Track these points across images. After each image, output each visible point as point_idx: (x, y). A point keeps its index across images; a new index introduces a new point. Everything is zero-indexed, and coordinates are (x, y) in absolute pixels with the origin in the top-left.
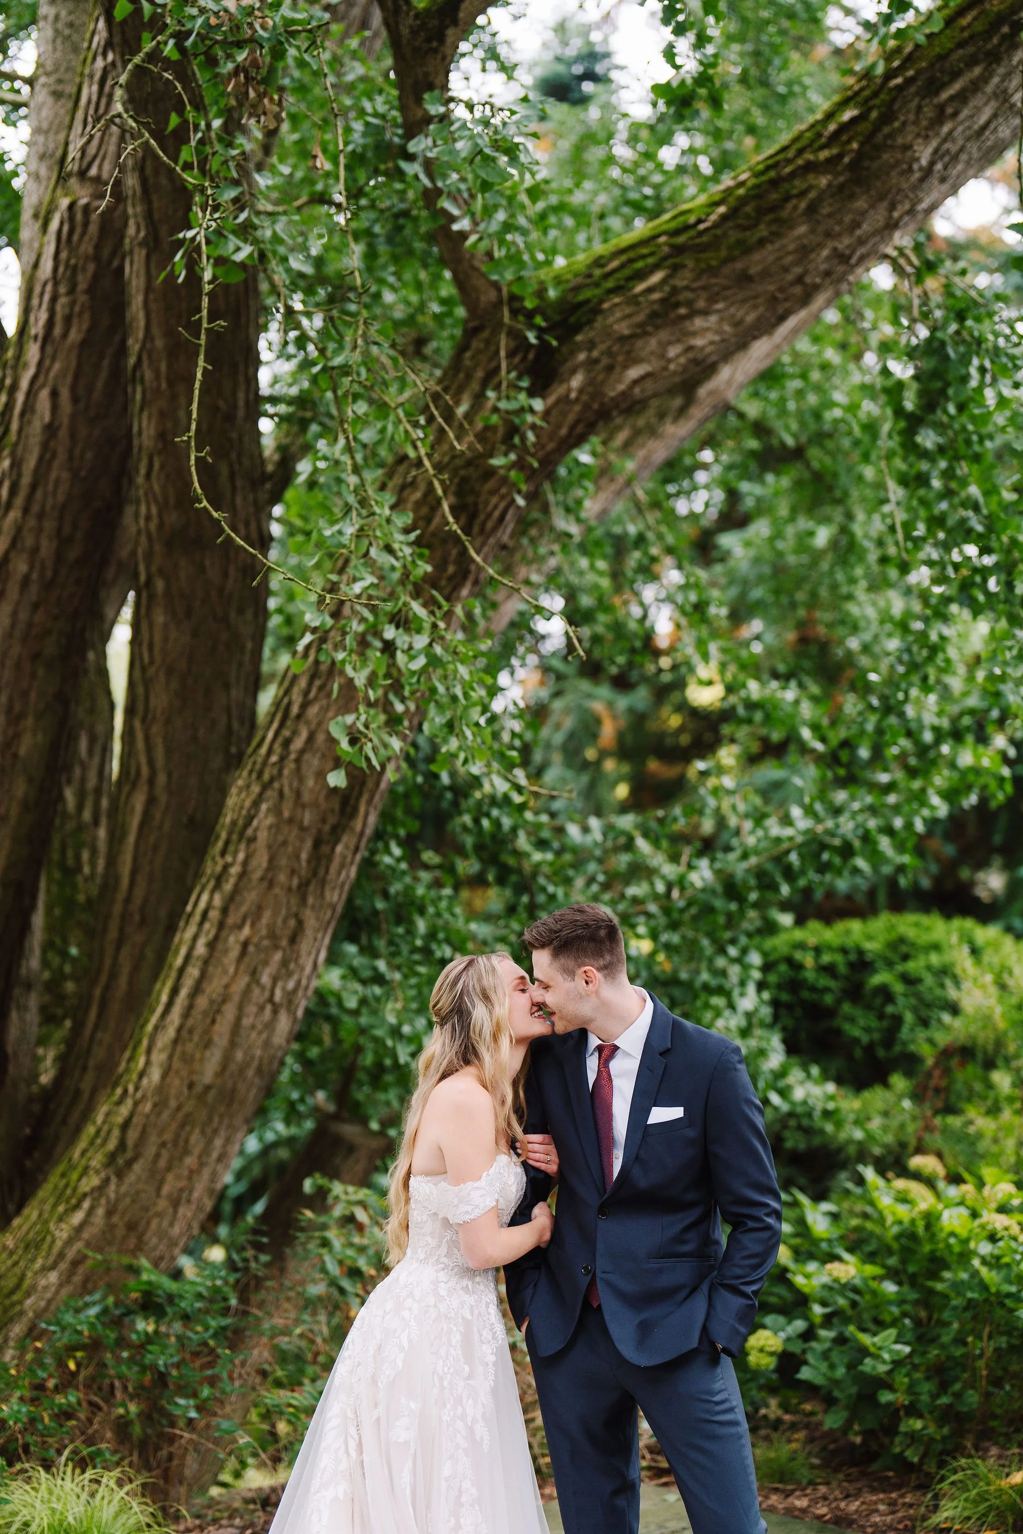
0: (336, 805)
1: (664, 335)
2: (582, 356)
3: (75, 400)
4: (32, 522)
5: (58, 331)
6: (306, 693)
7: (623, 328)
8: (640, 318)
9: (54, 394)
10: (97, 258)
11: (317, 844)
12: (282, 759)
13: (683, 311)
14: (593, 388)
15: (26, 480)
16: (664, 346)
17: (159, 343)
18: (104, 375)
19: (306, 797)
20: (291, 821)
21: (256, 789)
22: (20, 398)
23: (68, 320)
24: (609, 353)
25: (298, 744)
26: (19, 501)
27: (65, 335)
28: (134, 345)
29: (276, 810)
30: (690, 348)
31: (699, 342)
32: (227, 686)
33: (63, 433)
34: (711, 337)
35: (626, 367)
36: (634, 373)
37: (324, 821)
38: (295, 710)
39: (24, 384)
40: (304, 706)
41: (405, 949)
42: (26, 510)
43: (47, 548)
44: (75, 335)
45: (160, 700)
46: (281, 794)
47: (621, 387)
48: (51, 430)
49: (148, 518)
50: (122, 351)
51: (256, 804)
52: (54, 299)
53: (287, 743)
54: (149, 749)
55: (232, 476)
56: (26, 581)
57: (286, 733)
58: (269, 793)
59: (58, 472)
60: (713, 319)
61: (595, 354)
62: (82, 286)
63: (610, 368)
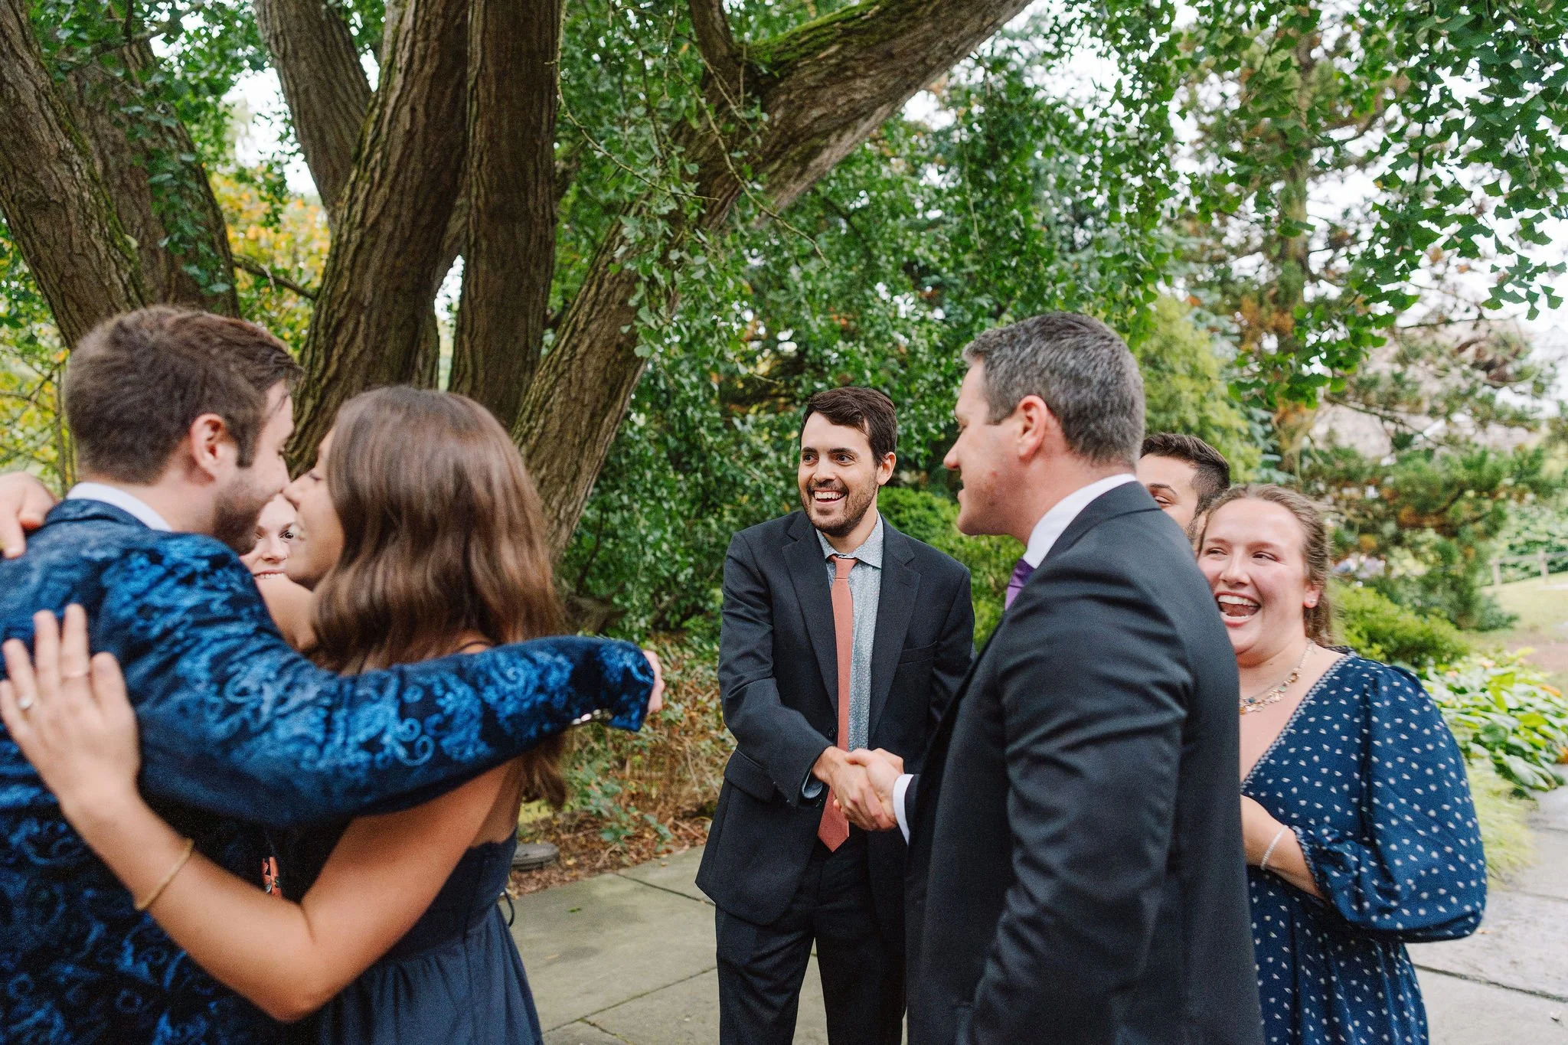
0: (606, 389)
1: (836, 89)
2: (783, 98)
3: (427, 115)
4: (396, 197)
5: (416, 66)
6: (590, 314)
7: (810, 82)
8: (821, 76)
9: (413, 110)
10: (445, 16)
11: (593, 416)
12: (571, 358)
13: (849, 73)
14: (789, 121)
15: (392, 168)
16: (835, 96)
17: (491, 70)
18: (448, 99)
19: (587, 384)
20: (576, 399)
21: (552, 378)
22: (389, 111)
23: (423, 59)
24: (799, 97)
25: (582, 348)
26: (387, 182)
27: (421, 70)
28: (472, 72)
29: (567, 392)
30: (852, 100)
31: (857, 96)
32: (526, 316)
33: (418, 138)
34: (865, 93)
35: (811, 108)
36: (816, 113)
37: (598, 401)
38: (581, 326)
39: (392, 101)
40: (588, 323)
41: (639, 489)
42: (392, 189)
43: (406, 216)
44: (428, 69)
45: (482, 323)
46: (570, 381)
47: (807, 122)
48: (410, 134)
49: (477, 197)
50: (461, 83)
51: (552, 387)
52: (414, 44)
53: (575, 347)
54: (473, 356)
55: (536, 173)
56: (391, 238)
57: (575, 341)
58: (561, 380)
59: (416, 164)
60: (868, 81)
61: (792, 97)
62: (434, 35)
63: (801, 108)
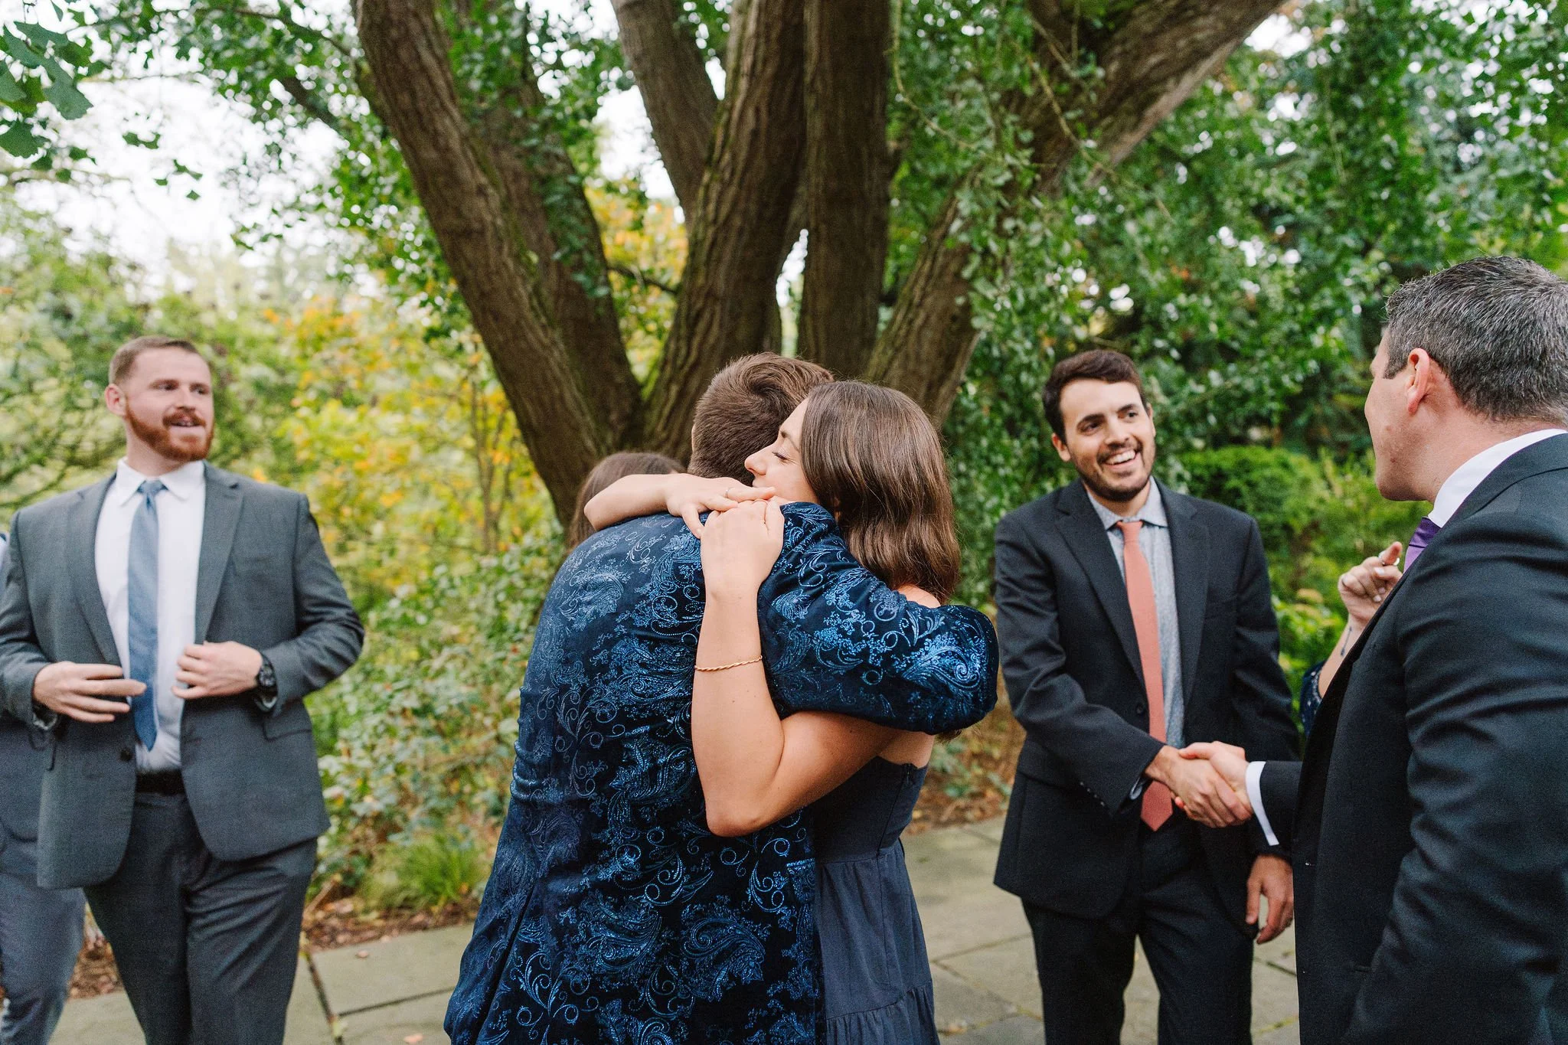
0: (942, 360)
1: (1176, 31)
2: (1118, 49)
3: (770, 112)
4: (744, 193)
5: (759, 67)
6: (923, 289)
7: (1148, 28)
8: (1159, 20)
9: (757, 111)
10: (783, 17)
11: (930, 387)
12: (908, 333)
13: (1190, 13)
14: (1124, 72)
15: (740, 167)
16: (1176, 39)
17: (827, 63)
18: (788, 94)
19: (924, 356)
20: (914, 373)
21: (890, 352)
22: (736, 115)
23: (765, 62)
24: (1137, 47)
25: (919, 322)
26: (736, 181)
27: (763, 71)
28: (810, 68)
29: (904, 366)
30: (1193, 42)
31: (1199, 36)
32: (863, 296)
33: (763, 138)
34: (1209, 32)
35: (1149, 55)
36: (1153, 60)
37: (933, 372)
38: (916, 300)
39: (738, 104)
40: (924, 296)
41: (975, 456)
42: (740, 186)
43: (753, 208)
44: (770, 71)
45: (822, 304)
46: (907, 357)
47: (1144, 70)
48: (755, 133)
49: (817, 186)
50: (799, 80)
51: (890, 362)
52: (756, 49)
53: (911, 322)
54: (816, 337)
55: (870, 156)
56: (741, 231)
57: (910, 316)
58: (900, 355)
59: (760, 161)
60: (1211, 20)
61: (1128, 46)
62: (774, 35)
63: (1137, 58)
